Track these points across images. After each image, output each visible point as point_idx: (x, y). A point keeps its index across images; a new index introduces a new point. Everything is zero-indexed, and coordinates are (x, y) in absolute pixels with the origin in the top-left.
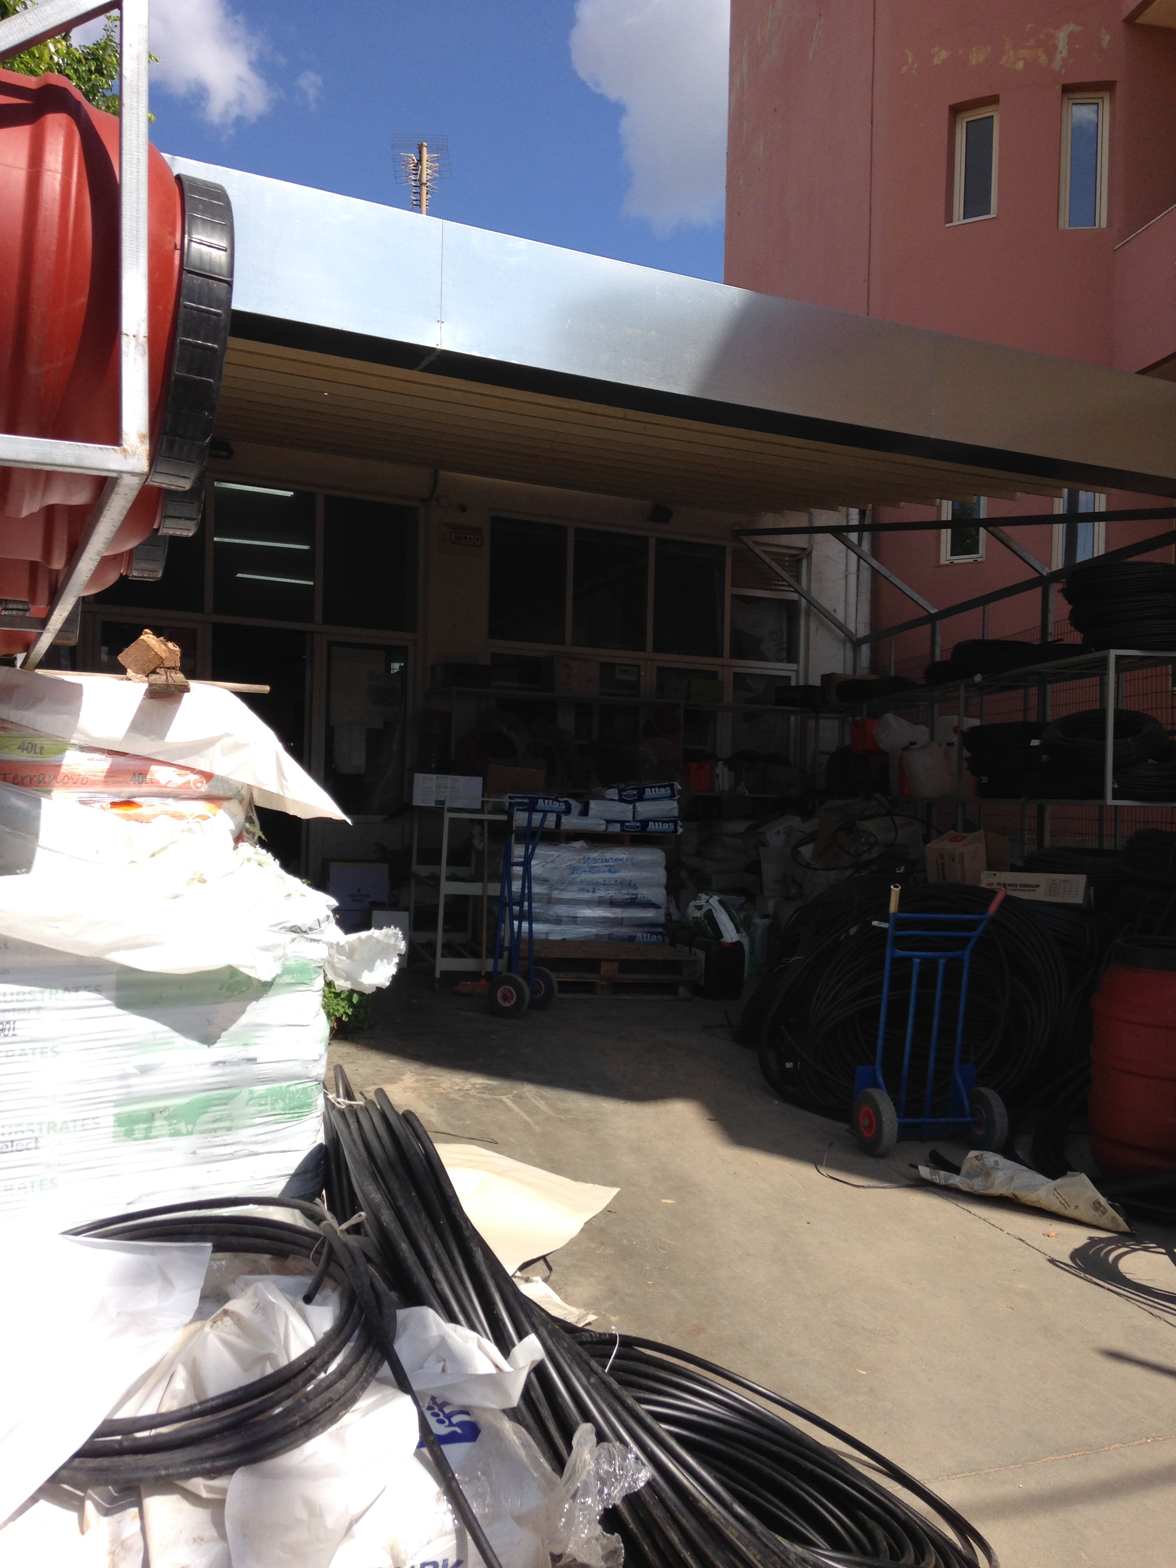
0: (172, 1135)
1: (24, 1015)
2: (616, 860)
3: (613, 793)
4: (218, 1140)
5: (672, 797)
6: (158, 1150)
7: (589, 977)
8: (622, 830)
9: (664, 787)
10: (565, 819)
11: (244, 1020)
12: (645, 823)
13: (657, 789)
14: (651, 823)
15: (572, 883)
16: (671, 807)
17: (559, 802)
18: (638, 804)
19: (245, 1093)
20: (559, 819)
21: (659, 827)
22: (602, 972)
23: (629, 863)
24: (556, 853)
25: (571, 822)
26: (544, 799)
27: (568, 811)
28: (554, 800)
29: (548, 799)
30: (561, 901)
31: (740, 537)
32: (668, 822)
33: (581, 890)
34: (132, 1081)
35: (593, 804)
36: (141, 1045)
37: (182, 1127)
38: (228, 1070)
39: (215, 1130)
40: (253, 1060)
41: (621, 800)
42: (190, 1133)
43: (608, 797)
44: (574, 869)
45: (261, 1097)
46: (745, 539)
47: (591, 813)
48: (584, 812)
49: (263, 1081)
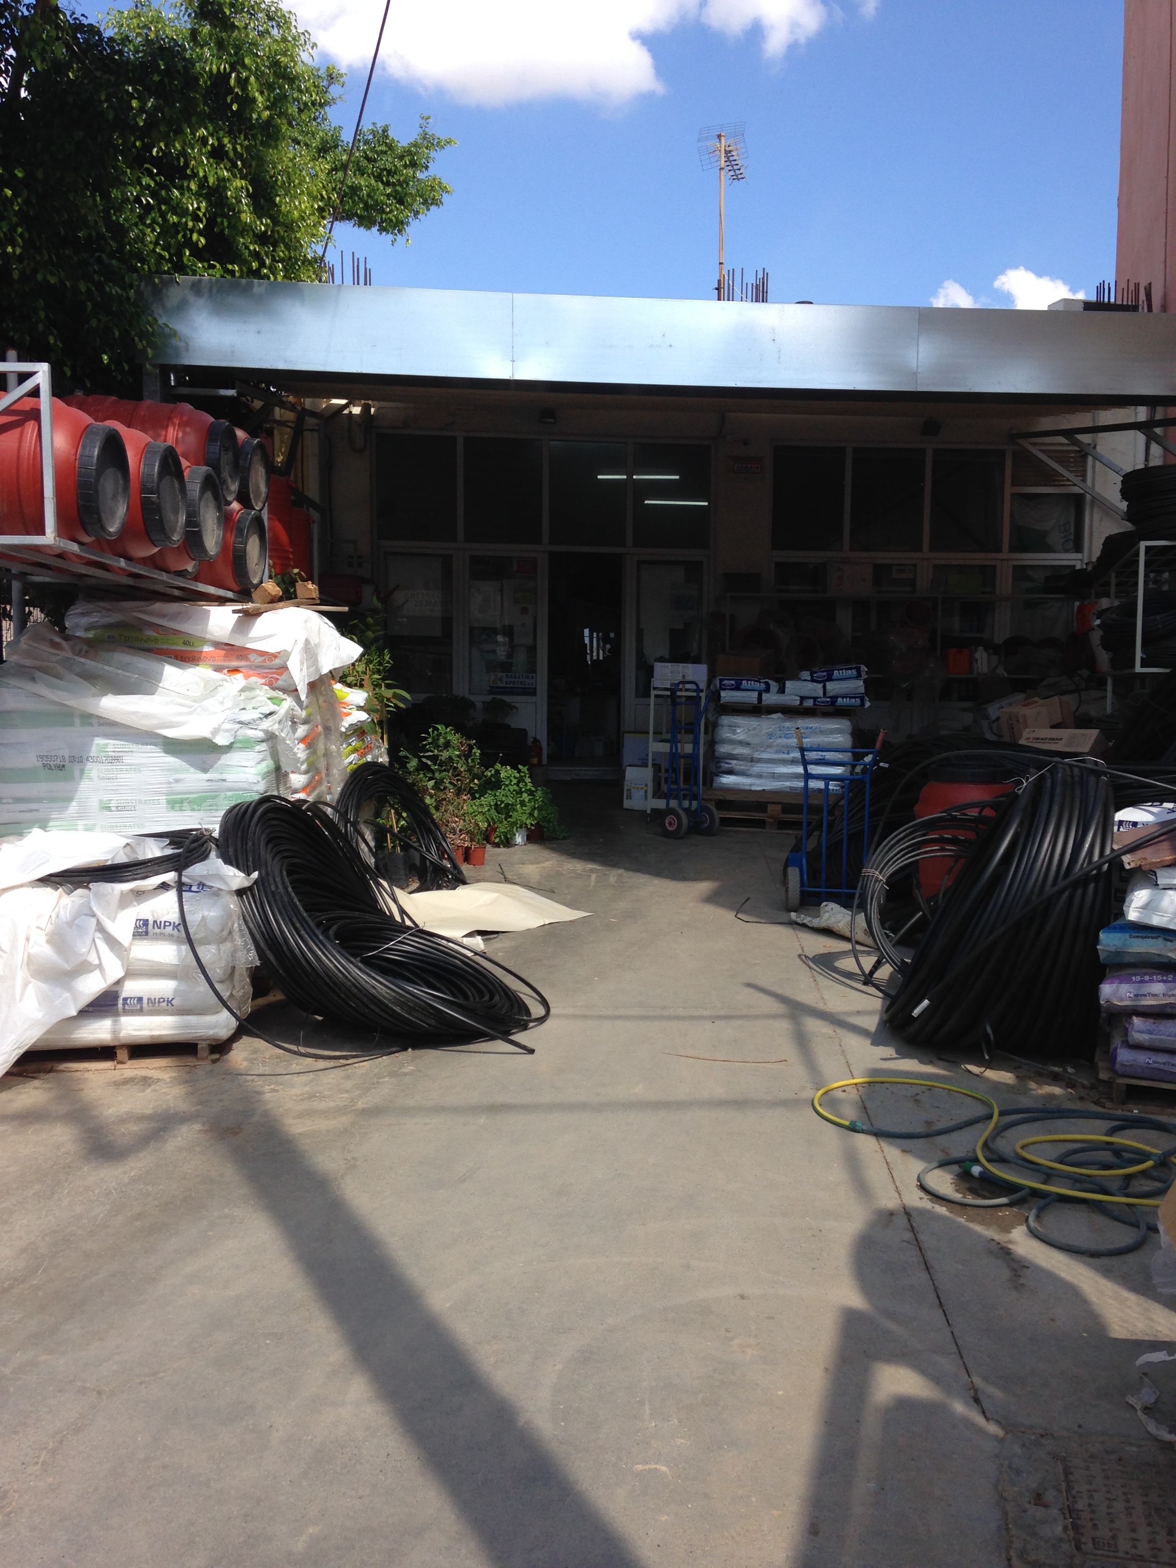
0: (191, 810)
1: (126, 754)
2: (807, 728)
3: (806, 675)
4: (212, 815)
5: (859, 676)
6: (186, 816)
7: (757, 816)
8: (815, 704)
9: (850, 669)
10: (765, 696)
11: (220, 762)
12: (834, 698)
13: (844, 671)
14: (840, 700)
15: (770, 746)
16: (858, 685)
17: (760, 682)
18: (827, 683)
19: (223, 795)
20: (760, 695)
21: (847, 701)
22: (769, 811)
23: (818, 730)
24: (756, 723)
25: (770, 698)
26: (747, 680)
27: (767, 690)
28: (755, 681)
29: (751, 680)
30: (760, 760)
31: (1016, 440)
32: (855, 698)
33: (777, 752)
34: (173, 785)
35: (788, 684)
36: (176, 770)
37: (195, 807)
38: (214, 783)
39: (211, 810)
40: (224, 780)
41: (813, 680)
42: (199, 810)
43: (802, 678)
44: (770, 735)
45: (230, 797)
46: (1021, 441)
47: (787, 690)
48: (782, 690)
49: (230, 790)
